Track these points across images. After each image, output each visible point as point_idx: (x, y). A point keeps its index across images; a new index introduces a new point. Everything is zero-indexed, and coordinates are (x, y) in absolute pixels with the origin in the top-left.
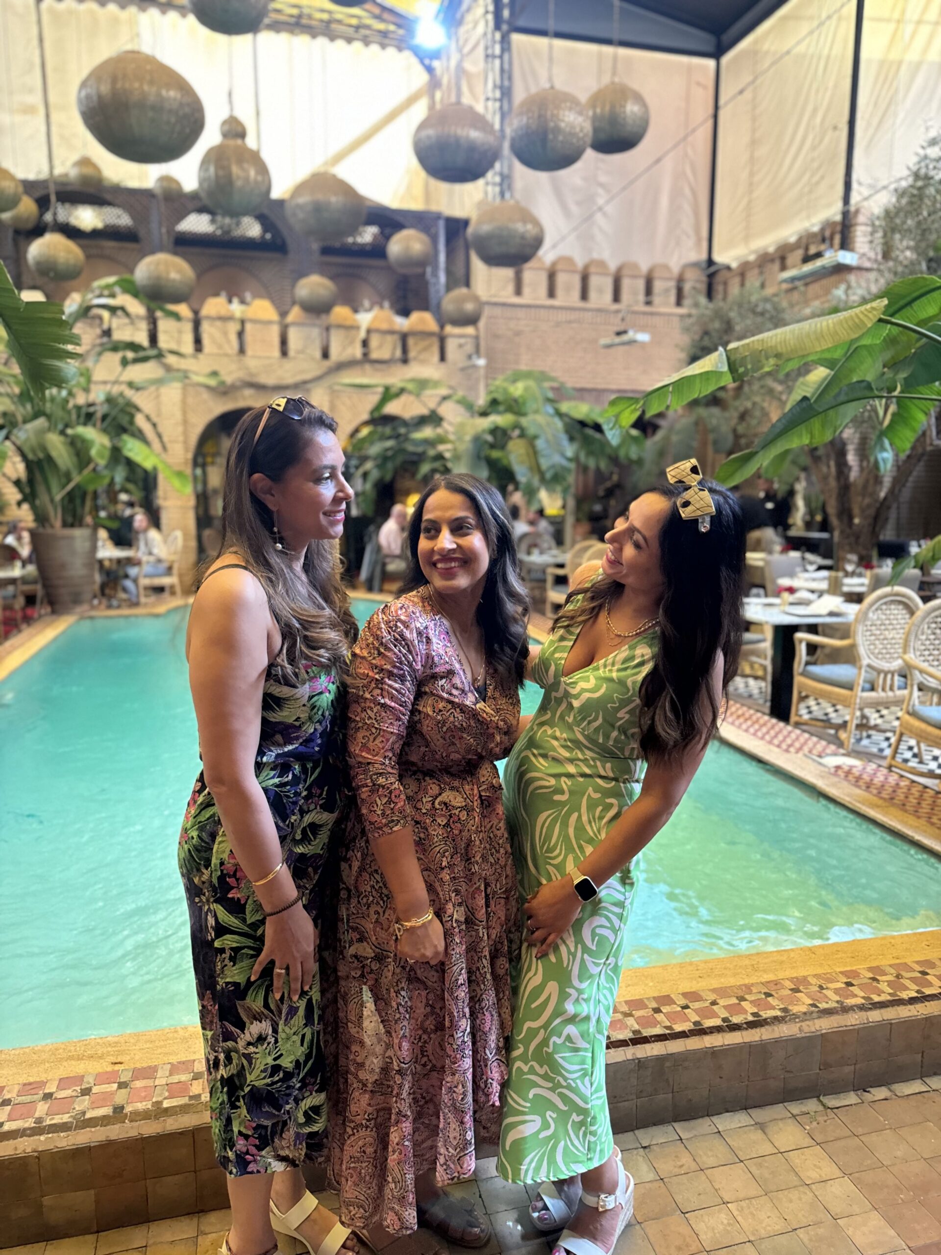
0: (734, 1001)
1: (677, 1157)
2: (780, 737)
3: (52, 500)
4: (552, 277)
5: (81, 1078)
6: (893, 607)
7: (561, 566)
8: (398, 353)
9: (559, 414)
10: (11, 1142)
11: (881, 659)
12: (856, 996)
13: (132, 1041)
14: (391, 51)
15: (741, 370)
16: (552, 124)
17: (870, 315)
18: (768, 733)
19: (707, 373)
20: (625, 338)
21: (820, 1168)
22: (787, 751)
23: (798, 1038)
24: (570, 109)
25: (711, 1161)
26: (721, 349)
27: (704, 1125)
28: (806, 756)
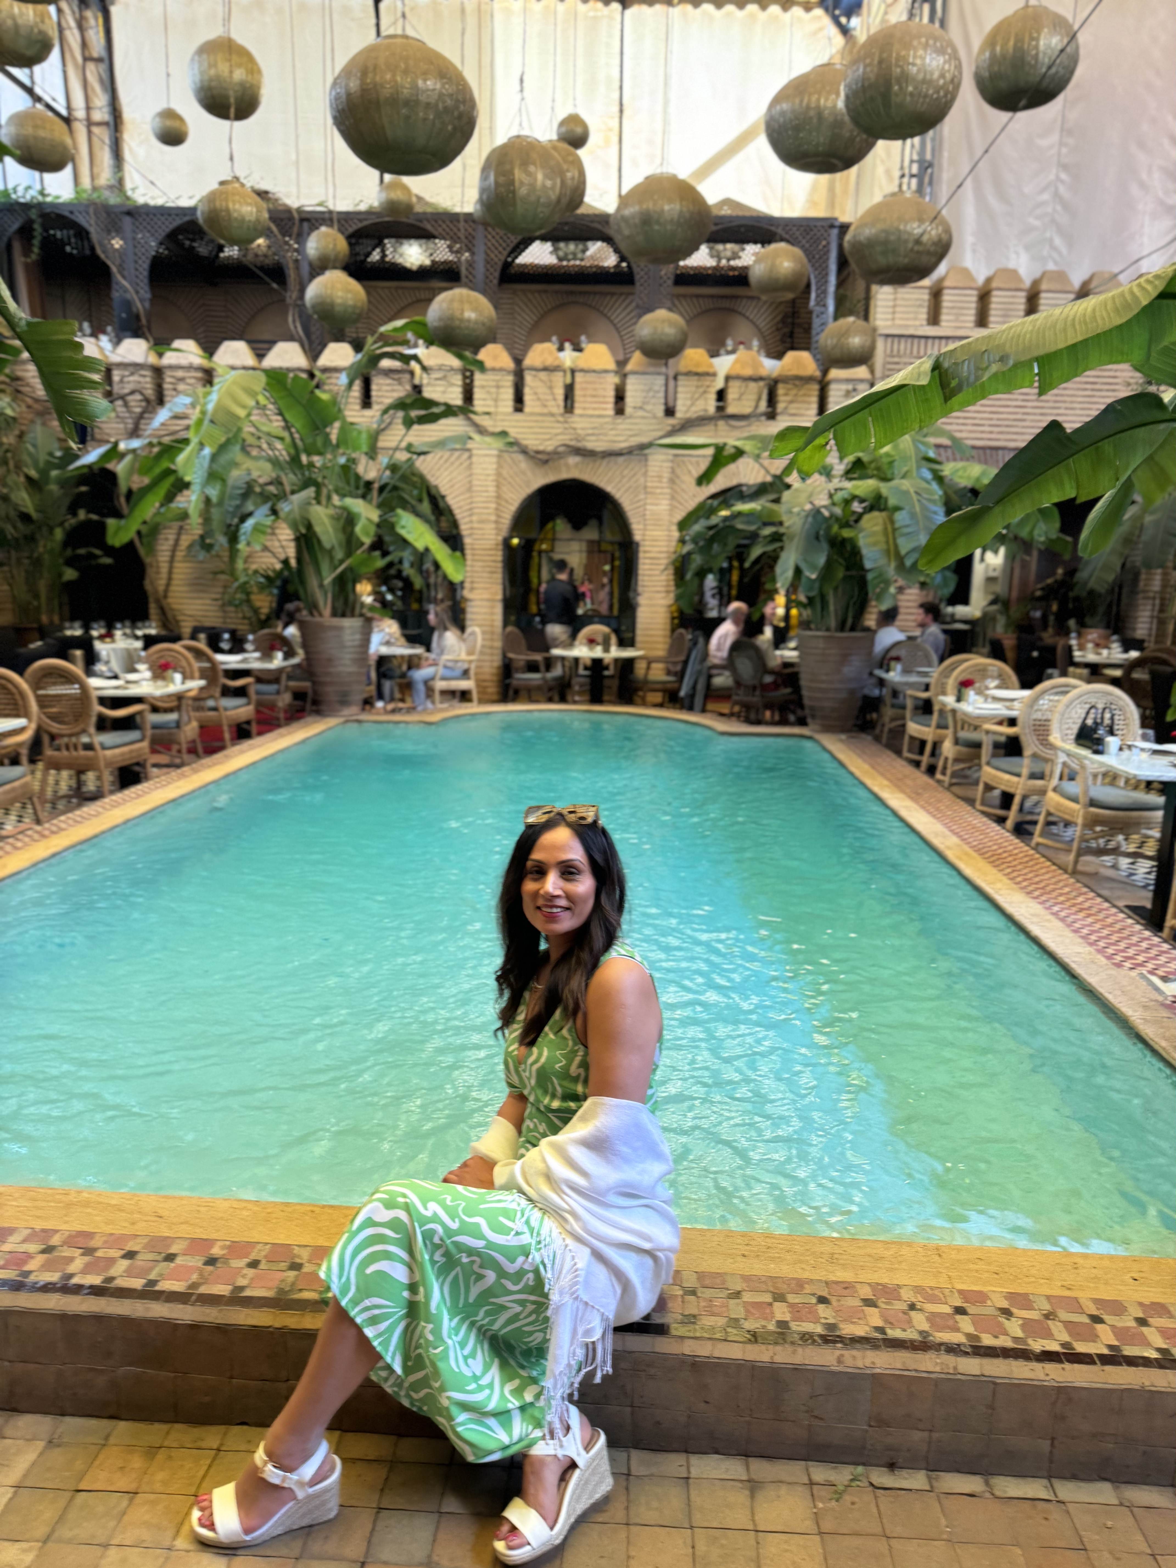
3: (322, 584)
4: (984, 297)
8: (763, 406)
9: (939, 479)
14: (796, 12)
16: (897, 71)
23: (831, 1372)
25: (648, 1515)
28: (1142, 976)
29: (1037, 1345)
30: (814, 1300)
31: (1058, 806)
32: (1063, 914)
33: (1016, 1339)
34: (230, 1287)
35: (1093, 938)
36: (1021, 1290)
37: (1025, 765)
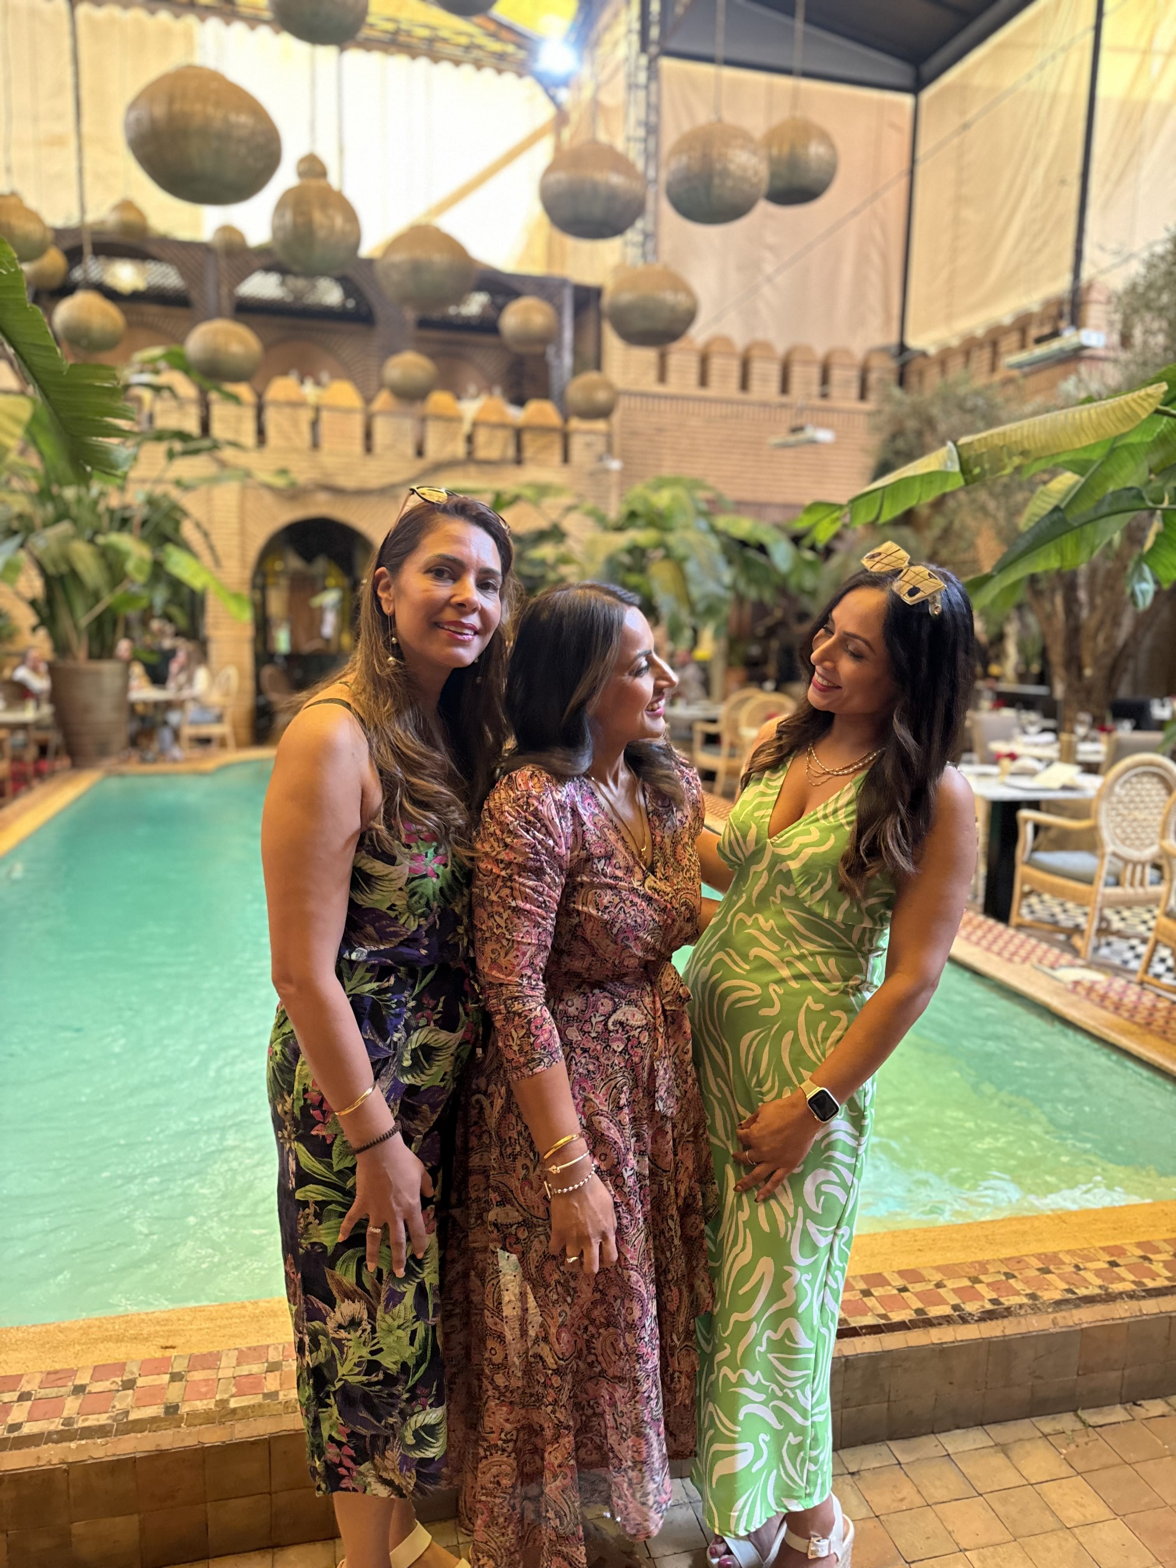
0: (967, 1283)
1: (895, 1487)
2: (1000, 943)
3: (76, 626)
4: (704, 360)
5: (121, 1367)
6: (1145, 779)
7: (713, 721)
8: (511, 452)
9: (714, 531)
10: (33, 1449)
11: (1130, 846)
12: (1123, 1280)
13: (187, 1318)
14: (509, 78)
15: (977, 471)
16: (718, 166)
17: (1146, 404)
18: (984, 937)
19: (930, 474)
20: (801, 436)
21: (1082, 1506)
22: (1010, 960)
23: (1052, 1334)
24: (742, 147)
25: (939, 1494)
26: (950, 444)
27: (929, 1445)
28: (1034, 968)
30: (1003, 1277)
33: (1168, 1278)
35: (974, 938)
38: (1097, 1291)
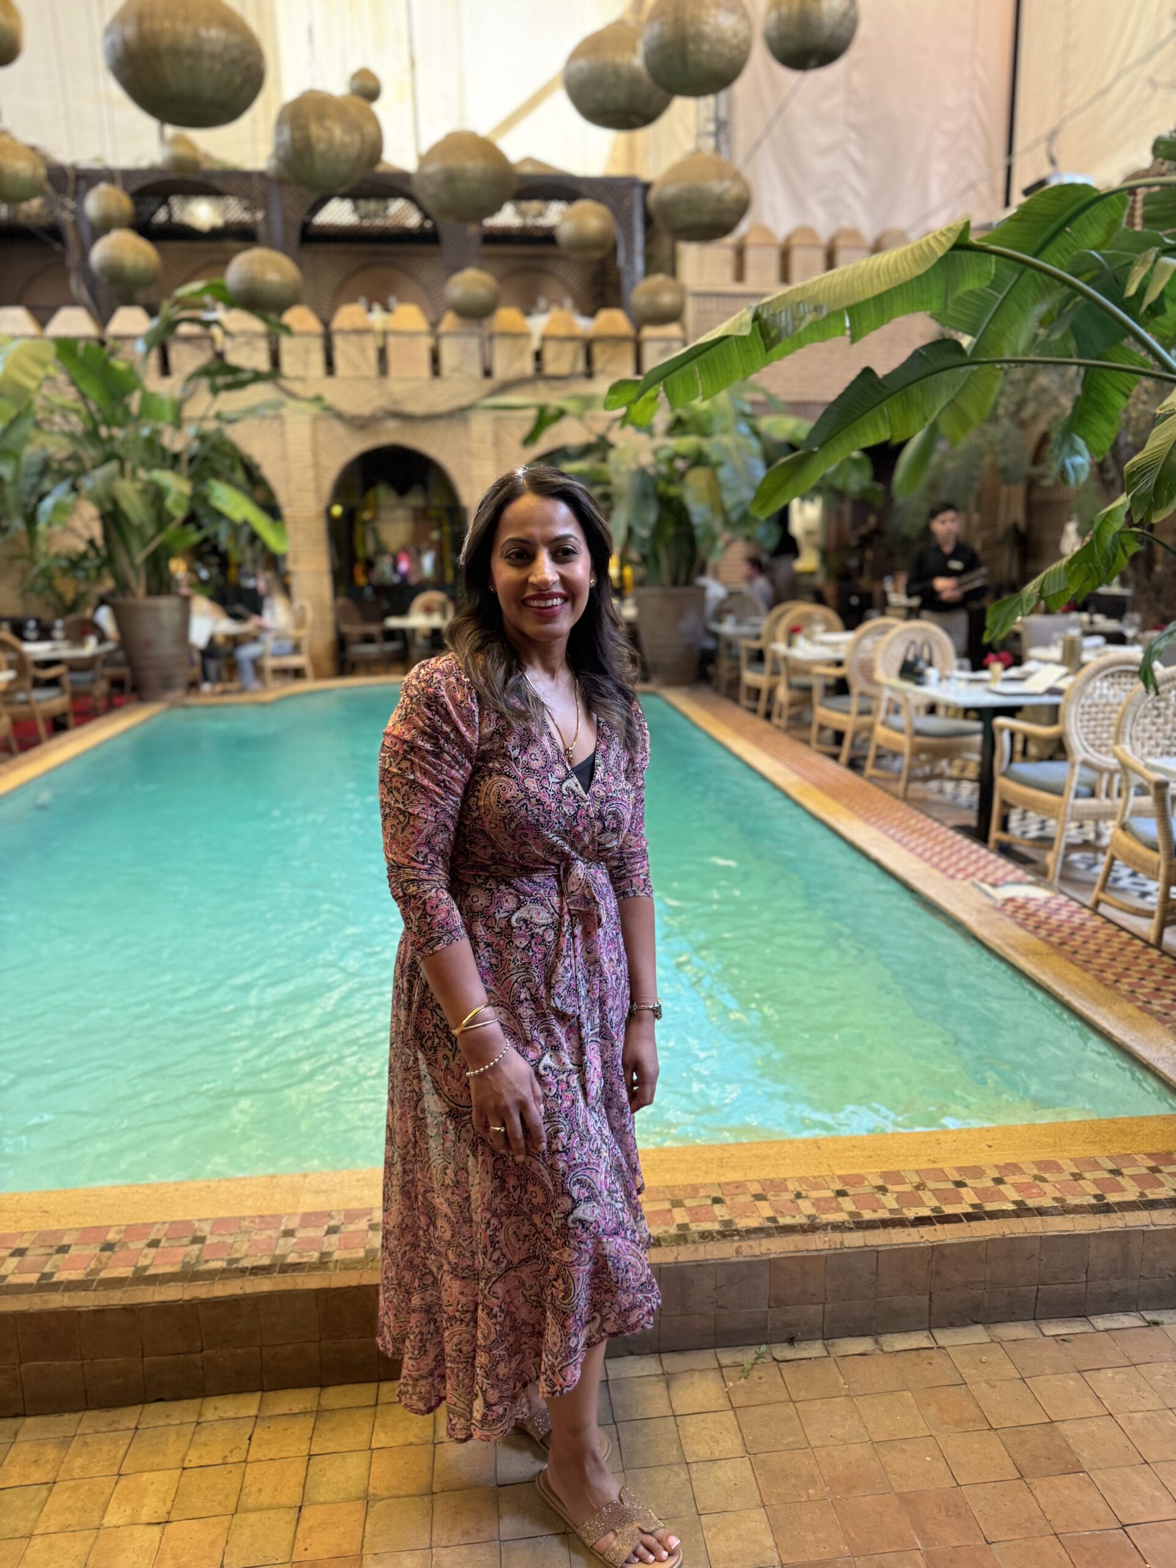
3: (132, 563)
4: (785, 255)
7: (758, 637)
8: (581, 366)
9: (756, 433)
21: (716, 1441)
22: (952, 877)
23: (730, 1263)
28: (974, 884)
29: (911, 1213)
30: (709, 1202)
31: (887, 739)
32: (898, 836)
33: (891, 1211)
34: (132, 1269)
35: (928, 854)
36: (892, 1168)
37: (854, 703)
38: (803, 1220)
